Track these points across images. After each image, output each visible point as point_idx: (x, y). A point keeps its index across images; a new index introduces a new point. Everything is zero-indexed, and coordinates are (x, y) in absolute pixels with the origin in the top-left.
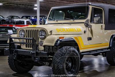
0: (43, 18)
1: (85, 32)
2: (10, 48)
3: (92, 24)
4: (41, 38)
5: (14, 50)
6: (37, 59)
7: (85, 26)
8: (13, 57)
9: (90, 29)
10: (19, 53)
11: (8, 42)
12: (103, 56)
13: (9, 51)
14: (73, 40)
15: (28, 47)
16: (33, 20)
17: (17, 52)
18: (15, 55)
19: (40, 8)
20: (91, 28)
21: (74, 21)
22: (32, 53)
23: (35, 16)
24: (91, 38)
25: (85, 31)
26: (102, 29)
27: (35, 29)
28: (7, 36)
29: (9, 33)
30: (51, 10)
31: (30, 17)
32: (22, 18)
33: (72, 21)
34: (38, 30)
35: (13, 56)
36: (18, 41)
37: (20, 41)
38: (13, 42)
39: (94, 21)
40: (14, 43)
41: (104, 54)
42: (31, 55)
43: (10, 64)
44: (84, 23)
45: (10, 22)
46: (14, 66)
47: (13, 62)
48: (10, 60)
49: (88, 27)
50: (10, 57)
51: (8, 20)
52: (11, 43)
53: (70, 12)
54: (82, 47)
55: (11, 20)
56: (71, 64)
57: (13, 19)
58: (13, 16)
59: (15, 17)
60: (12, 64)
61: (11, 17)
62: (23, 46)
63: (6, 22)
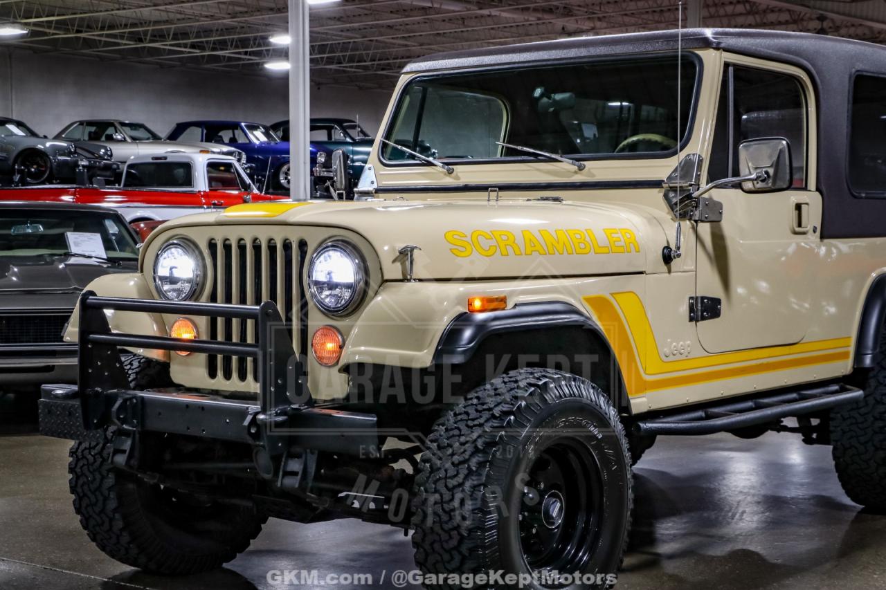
0: (338, 135)
1: (668, 258)
2: (84, 379)
3: (727, 197)
5: (113, 398)
6: (295, 465)
7: (672, 207)
8: (110, 448)
9: (705, 229)
10: (154, 424)
11: (72, 332)
12: (808, 441)
13: (76, 403)
14: (574, 317)
15: (228, 376)
16: (262, 149)
17: (138, 409)
18: (127, 434)
19: (312, 61)
20: (716, 223)
21: (581, 168)
22: (254, 422)
23: (277, 119)
24: (717, 302)
25: (668, 247)
26: (798, 229)
27: (279, 235)
28: (62, 277)
29: (72, 261)
30: (403, 80)
31: (234, 126)
32: (174, 137)
33: (564, 169)
34: (303, 244)
35: (107, 441)
37: (162, 326)
38: (107, 332)
39: (736, 173)
41: (815, 422)
42: (250, 441)
43: (85, 502)
44: (664, 185)
45: (81, 168)
46: (117, 516)
47: (110, 489)
48: (88, 473)
49: (690, 219)
50: (86, 449)
51: (70, 154)
52: (95, 342)
53: (554, 100)
54: (645, 372)
55: (93, 154)
56: (558, 505)
57: (105, 148)
58: (110, 124)
59: (119, 127)
60: (100, 504)
61: (93, 129)
62: (187, 365)
63: (55, 171)
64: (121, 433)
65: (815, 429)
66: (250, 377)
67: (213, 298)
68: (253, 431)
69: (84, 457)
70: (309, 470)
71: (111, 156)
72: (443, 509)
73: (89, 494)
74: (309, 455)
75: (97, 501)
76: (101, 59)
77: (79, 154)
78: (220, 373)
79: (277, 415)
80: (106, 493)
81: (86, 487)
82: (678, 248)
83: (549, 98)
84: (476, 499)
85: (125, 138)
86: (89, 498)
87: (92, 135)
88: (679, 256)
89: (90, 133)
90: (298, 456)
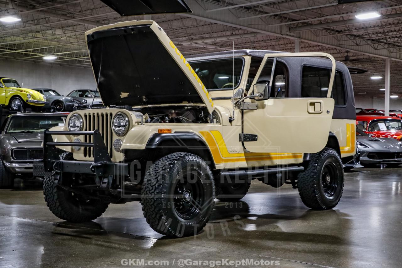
1: (231, 120)
2: (45, 157)
4: (117, 133)
5: (53, 163)
6: (106, 180)
7: (234, 105)
10: (67, 170)
12: (294, 187)
13: (42, 164)
14: (196, 137)
15: (89, 156)
17: (61, 165)
25: (231, 117)
27: (104, 112)
34: (111, 114)
36: (64, 139)
37: (69, 139)
38: (53, 141)
40: (54, 146)
41: (296, 181)
42: (92, 173)
43: (48, 197)
44: (232, 98)
45: (75, 107)
46: (57, 201)
47: (55, 193)
48: (49, 188)
49: (239, 109)
50: (48, 180)
51: (71, 101)
52: (49, 145)
53: (202, 73)
54: (223, 157)
55: (80, 102)
56: (188, 194)
57: (84, 100)
58: (86, 91)
59: (90, 92)
60: (52, 198)
61: (81, 93)
62: (78, 153)
63: (66, 108)
64: (57, 173)
65: (297, 183)
66: (92, 156)
67: (86, 130)
68: (93, 170)
69: (48, 183)
70: (110, 182)
71: (86, 102)
72: (150, 193)
73: (49, 195)
74: (110, 177)
75: (51, 197)
76: (85, 67)
77: (75, 102)
78: (87, 155)
79: (99, 164)
80: (54, 194)
81: (48, 193)
82: (234, 117)
83: (201, 72)
84: (159, 189)
85: (92, 96)
86: (49, 196)
87: (80, 95)
88: (234, 120)
89: (79, 94)
90: (106, 178)
